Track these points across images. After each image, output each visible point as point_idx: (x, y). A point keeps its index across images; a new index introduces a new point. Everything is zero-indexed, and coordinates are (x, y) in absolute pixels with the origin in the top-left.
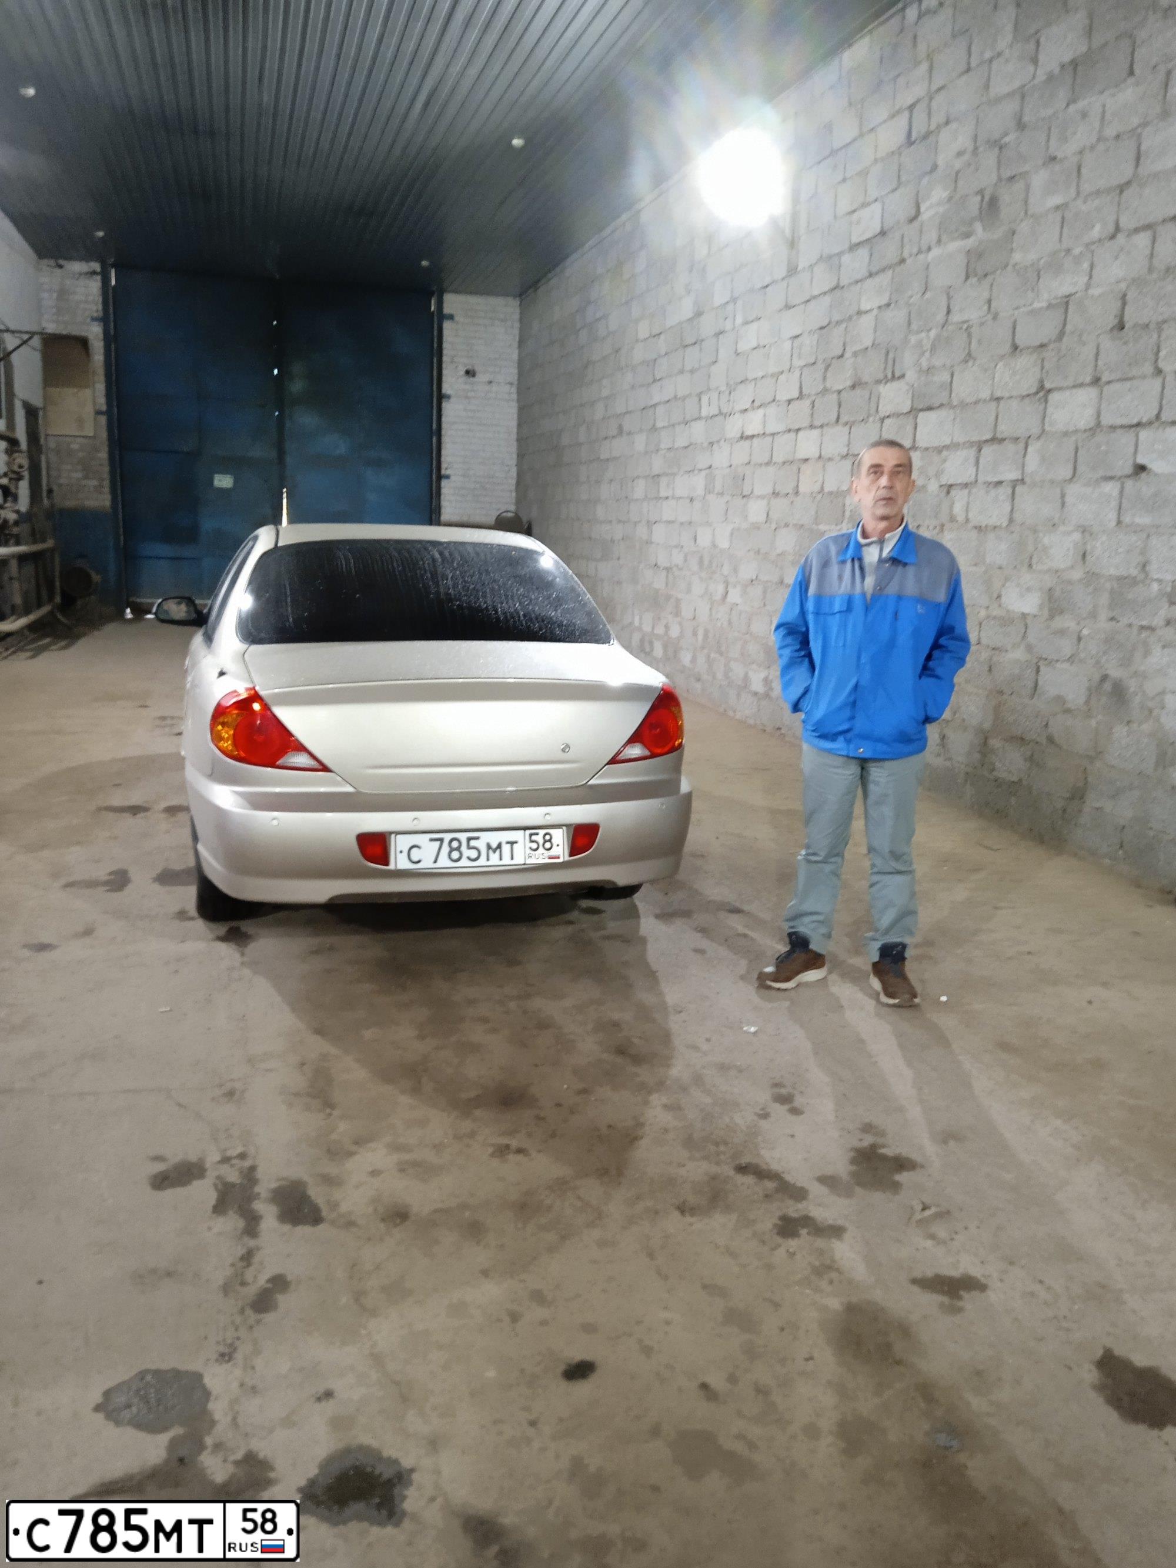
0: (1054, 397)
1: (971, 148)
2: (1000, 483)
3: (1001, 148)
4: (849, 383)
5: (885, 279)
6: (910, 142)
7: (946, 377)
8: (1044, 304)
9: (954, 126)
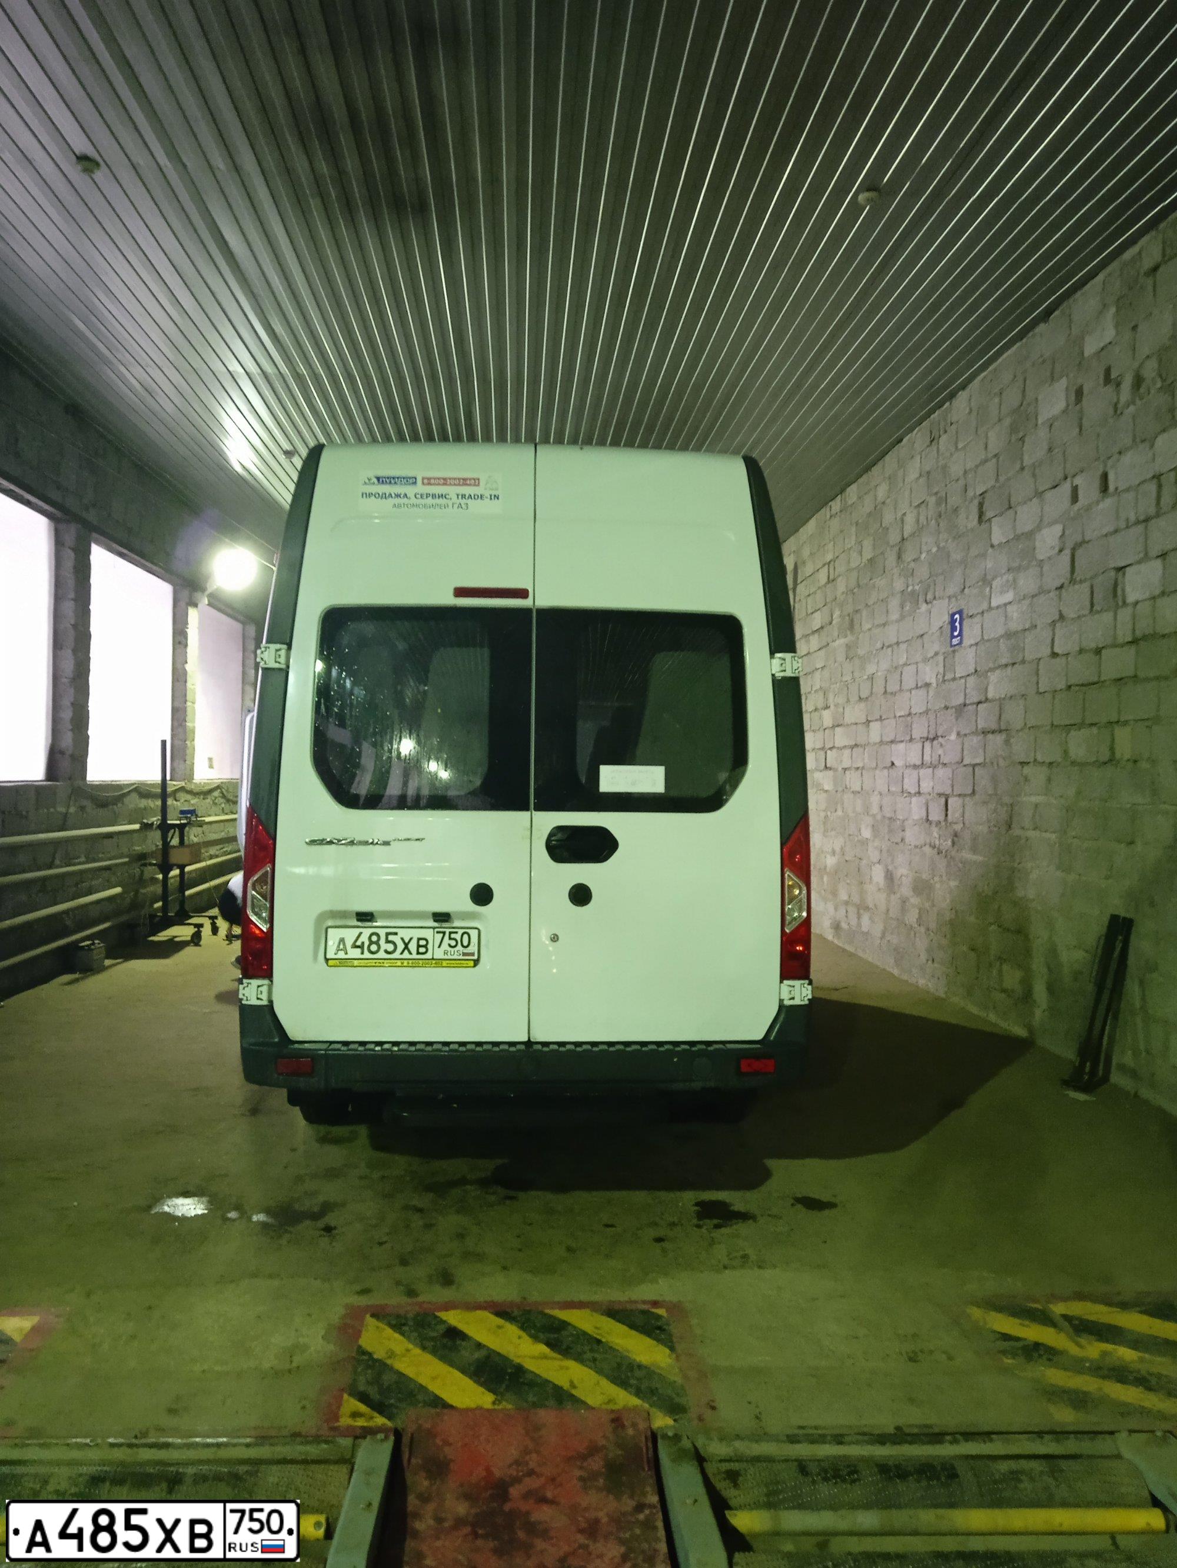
0: (871, 724)
1: (845, 590)
2: (858, 768)
3: (854, 594)
4: (813, 708)
5: (822, 653)
6: (829, 581)
7: (841, 710)
8: (866, 677)
9: (840, 579)
